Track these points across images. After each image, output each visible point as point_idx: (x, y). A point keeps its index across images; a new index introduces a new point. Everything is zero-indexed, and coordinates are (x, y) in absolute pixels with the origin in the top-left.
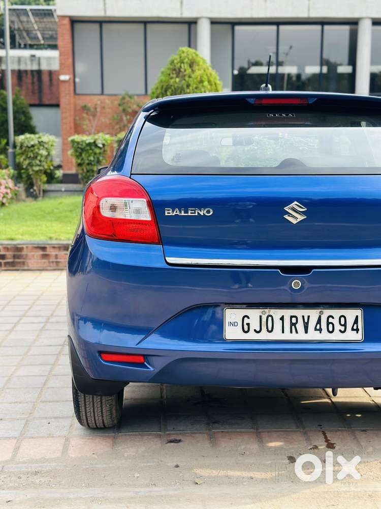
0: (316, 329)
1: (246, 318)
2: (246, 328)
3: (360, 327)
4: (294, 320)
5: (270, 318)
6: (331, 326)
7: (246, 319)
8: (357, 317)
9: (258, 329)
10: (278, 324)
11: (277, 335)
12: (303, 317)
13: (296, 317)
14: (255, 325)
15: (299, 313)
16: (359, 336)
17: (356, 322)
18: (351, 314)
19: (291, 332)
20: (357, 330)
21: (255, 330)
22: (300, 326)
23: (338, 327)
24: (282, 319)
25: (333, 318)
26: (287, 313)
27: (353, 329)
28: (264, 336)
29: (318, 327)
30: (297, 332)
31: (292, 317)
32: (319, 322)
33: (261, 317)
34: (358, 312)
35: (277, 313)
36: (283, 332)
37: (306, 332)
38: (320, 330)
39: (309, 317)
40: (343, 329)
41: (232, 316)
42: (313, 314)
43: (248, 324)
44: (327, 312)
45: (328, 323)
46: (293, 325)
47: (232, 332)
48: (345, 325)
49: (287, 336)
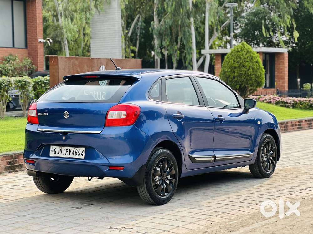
0: (72, 154)
2: (55, 153)
3: (83, 154)
5: (61, 150)
6: (76, 153)
7: (55, 150)
9: (58, 153)
10: (63, 151)
11: (62, 155)
12: (70, 150)
13: (68, 150)
15: (69, 148)
16: (83, 157)
17: (83, 152)
18: (82, 149)
19: (66, 154)
20: (83, 155)
22: (68, 153)
25: (77, 150)
26: (66, 148)
27: (81, 155)
28: (59, 155)
31: (67, 149)
32: (73, 152)
33: (59, 149)
34: (84, 149)
35: (63, 148)
36: (64, 154)
37: (70, 155)
38: (73, 154)
40: (79, 154)
41: (52, 148)
42: (72, 149)
43: (56, 151)
44: (76, 148)
46: (67, 152)
47: (52, 154)
48: (80, 153)
49: (65, 156)
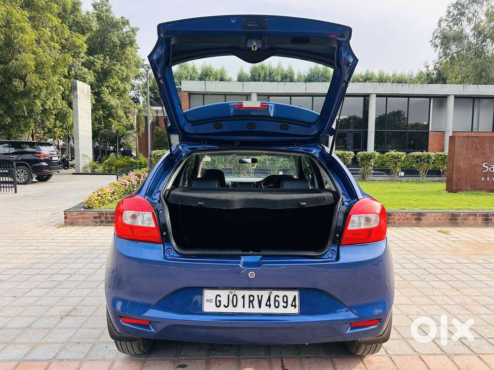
0: (267, 305)
1: (218, 297)
2: (218, 304)
3: (297, 304)
4: (252, 298)
5: (235, 297)
6: (277, 303)
8: (295, 296)
9: (226, 305)
10: (240, 301)
11: (239, 309)
12: (258, 296)
13: (253, 296)
14: (224, 302)
15: (255, 293)
16: (296, 311)
17: (294, 300)
18: (291, 295)
19: (249, 307)
20: (295, 306)
21: (224, 305)
22: (256, 303)
23: (282, 304)
24: (243, 297)
25: (279, 297)
26: (247, 293)
27: (292, 305)
28: (230, 309)
29: (268, 304)
30: (253, 307)
31: (250, 296)
32: (269, 300)
33: (228, 295)
34: (296, 293)
35: (240, 294)
36: (244, 307)
37: (260, 307)
38: (270, 306)
39: (262, 296)
40: (285, 305)
41: (209, 294)
42: (265, 294)
43: (220, 301)
44: (275, 293)
45: (275, 301)
46: (251, 302)
47: (208, 307)
48: (287, 302)
49: (247, 310)
